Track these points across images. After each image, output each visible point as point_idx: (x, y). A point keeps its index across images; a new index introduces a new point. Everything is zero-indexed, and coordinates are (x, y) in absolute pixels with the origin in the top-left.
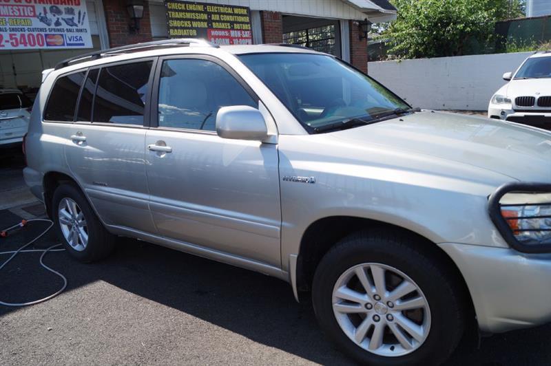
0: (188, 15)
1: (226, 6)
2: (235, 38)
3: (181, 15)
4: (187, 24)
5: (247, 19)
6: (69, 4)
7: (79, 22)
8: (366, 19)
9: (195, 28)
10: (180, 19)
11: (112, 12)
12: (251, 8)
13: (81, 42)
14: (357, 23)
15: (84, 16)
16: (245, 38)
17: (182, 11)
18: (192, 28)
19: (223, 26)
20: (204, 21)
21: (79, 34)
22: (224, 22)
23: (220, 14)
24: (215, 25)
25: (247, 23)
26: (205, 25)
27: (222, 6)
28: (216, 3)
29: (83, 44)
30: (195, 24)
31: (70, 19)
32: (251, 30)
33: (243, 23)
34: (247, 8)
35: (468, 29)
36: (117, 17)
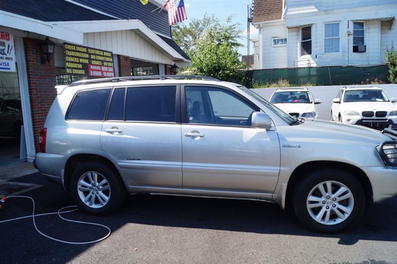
0: (77, 54)
1: (99, 50)
2: (104, 71)
3: (73, 54)
4: (76, 60)
5: (111, 60)
6: (2, 39)
7: (8, 52)
8: (175, 65)
9: (81, 63)
10: (73, 56)
11: (31, 47)
12: (113, 53)
13: (8, 67)
14: (170, 67)
15: (11, 49)
16: (110, 72)
17: (74, 51)
18: (79, 63)
19: (97, 63)
20: (87, 58)
21: (7, 61)
22: (98, 60)
23: (96, 55)
24: (93, 62)
25: (111, 62)
26: (87, 61)
27: (96, 49)
28: (93, 47)
29: (9, 69)
30: (81, 61)
31: (2, 50)
32: (113, 67)
33: (108, 62)
34: (111, 52)
35: (231, 74)
36: (33, 51)
